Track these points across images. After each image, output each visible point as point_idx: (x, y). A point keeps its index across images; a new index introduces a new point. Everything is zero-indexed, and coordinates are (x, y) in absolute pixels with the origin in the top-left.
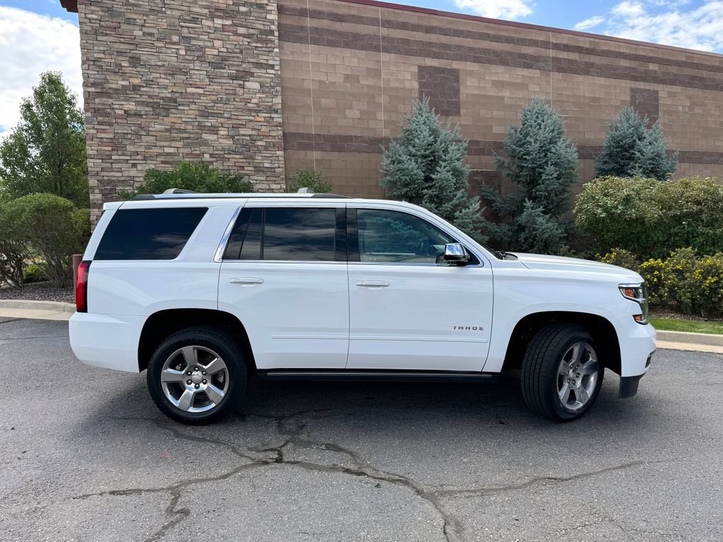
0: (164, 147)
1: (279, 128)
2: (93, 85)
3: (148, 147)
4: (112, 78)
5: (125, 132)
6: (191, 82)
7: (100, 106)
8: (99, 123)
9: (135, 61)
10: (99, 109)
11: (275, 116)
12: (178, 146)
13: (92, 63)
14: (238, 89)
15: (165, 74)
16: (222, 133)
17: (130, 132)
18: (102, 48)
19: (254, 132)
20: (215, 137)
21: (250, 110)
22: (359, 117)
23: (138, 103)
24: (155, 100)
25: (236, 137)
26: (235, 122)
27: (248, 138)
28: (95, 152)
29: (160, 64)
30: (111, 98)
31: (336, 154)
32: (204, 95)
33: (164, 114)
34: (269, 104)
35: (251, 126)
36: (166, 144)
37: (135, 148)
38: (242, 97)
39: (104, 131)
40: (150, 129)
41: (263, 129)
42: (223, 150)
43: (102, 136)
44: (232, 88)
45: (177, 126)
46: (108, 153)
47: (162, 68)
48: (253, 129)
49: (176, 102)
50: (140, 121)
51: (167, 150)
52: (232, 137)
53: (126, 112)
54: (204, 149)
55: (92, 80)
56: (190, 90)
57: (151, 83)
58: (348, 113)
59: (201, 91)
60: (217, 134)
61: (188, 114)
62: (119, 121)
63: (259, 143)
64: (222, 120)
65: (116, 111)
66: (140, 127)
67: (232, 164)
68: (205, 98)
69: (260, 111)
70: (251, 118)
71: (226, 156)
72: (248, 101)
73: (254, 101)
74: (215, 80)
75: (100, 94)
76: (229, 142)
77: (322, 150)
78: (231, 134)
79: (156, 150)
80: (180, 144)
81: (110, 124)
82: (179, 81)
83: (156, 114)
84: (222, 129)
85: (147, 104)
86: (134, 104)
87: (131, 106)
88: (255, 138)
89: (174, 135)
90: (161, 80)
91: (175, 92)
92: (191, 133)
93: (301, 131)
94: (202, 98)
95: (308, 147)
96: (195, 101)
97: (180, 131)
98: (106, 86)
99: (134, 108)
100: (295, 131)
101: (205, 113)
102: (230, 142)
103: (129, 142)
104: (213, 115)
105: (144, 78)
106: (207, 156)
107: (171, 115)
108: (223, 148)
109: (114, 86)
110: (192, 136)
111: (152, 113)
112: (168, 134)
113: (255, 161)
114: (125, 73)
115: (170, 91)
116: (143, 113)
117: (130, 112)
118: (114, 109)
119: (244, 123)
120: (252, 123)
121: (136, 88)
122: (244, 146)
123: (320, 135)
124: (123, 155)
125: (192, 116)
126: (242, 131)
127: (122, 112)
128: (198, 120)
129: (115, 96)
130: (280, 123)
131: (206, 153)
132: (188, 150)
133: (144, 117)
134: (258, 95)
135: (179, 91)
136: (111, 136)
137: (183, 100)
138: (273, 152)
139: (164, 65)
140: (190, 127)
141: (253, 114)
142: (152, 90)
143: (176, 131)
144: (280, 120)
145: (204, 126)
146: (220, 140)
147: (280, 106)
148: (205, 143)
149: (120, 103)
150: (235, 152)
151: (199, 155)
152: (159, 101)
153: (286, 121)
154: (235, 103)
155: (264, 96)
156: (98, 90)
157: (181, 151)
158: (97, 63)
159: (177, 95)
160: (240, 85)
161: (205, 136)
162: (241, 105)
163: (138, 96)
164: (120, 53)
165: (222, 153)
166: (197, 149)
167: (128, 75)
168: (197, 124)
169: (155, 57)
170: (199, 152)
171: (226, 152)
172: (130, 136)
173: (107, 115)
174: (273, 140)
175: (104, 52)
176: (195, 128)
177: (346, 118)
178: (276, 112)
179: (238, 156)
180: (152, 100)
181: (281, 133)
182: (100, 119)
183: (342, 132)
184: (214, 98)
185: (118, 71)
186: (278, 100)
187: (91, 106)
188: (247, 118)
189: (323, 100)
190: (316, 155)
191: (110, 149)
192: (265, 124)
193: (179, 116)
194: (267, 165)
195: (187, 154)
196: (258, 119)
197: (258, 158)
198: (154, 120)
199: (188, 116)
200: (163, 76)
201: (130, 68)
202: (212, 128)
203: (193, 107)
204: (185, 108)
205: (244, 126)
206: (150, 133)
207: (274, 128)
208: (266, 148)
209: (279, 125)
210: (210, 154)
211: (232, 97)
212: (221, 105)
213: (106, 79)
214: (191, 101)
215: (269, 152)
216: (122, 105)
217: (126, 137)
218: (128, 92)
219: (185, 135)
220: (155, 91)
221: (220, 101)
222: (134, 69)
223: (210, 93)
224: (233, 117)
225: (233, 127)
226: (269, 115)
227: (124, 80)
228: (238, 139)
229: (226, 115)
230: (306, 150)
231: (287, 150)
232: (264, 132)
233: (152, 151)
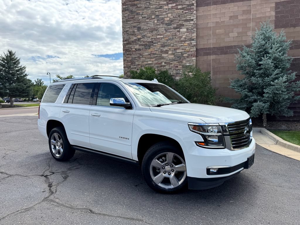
0: (148, 61)
1: (194, 47)
2: (126, 41)
3: (143, 62)
4: (132, 37)
5: (135, 57)
6: (158, 34)
7: (127, 48)
8: (127, 55)
9: (139, 29)
11: (193, 42)
13: (125, 33)
14: (177, 33)
16: (169, 53)
17: (137, 57)
18: (129, 26)
19: (183, 51)
20: (167, 55)
21: (182, 41)
22: (237, 35)
23: (140, 45)
24: (145, 43)
26: (175, 47)
27: (180, 54)
28: (126, 65)
29: (147, 28)
30: (131, 44)
31: (223, 55)
32: (163, 38)
33: (148, 48)
34: (190, 37)
35: (181, 48)
36: (149, 60)
37: (138, 63)
38: (178, 36)
39: (128, 57)
41: (187, 48)
42: (170, 60)
43: (128, 59)
44: (174, 33)
45: (153, 52)
46: (130, 65)
47: (148, 30)
48: (182, 49)
49: (153, 42)
50: (140, 52)
51: (149, 62)
52: (174, 54)
53: (136, 49)
54: (162, 60)
55: (125, 39)
56: (158, 37)
57: (144, 36)
58: (231, 35)
59: (162, 36)
60: (168, 53)
61: (157, 47)
62: (133, 53)
63: (185, 55)
64: (170, 47)
65: (133, 49)
66: (140, 55)
67: (173, 66)
69: (186, 41)
70: (182, 45)
71: (171, 62)
72: (181, 37)
73: (184, 37)
74: (168, 31)
75: (128, 44)
76: (172, 56)
77: (216, 54)
78: (173, 53)
79: (145, 63)
80: (154, 59)
81: (131, 55)
82: (154, 34)
83: (146, 49)
84: (170, 51)
85: (142, 45)
87: (137, 47)
88: (183, 53)
89: (152, 56)
90: (148, 35)
91: (153, 39)
93: (205, 47)
94: (162, 39)
96: (160, 41)
97: (154, 54)
98: (130, 40)
99: (138, 47)
100: (203, 47)
101: (163, 46)
102: (173, 56)
103: (136, 60)
104: (166, 46)
105: (142, 35)
106: (163, 63)
107: (151, 48)
108: (170, 59)
109: (132, 40)
110: (158, 56)
111: (144, 48)
112: (149, 56)
113: (183, 63)
114: (136, 34)
115: (151, 38)
116: (141, 49)
118: (132, 49)
119: (179, 47)
120: (182, 47)
121: (139, 39)
122: (178, 57)
123: (215, 48)
124: (134, 66)
125: (158, 48)
126: (178, 51)
127: (134, 49)
129: (132, 44)
130: (195, 45)
131: (163, 62)
132: (156, 62)
133: (142, 50)
134: (185, 34)
135: (154, 38)
136: (131, 59)
137: (155, 41)
138: (191, 58)
139: (149, 29)
140: (158, 52)
141: (183, 43)
142: (144, 39)
143: (152, 54)
144: (195, 43)
145: (163, 51)
146: (169, 56)
147: (195, 37)
148: (163, 58)
149: (134, 46)
150: (174, 60)
152: (147, 43)
153: (199, 43)
154: (175, 39)
155: (188, 34)
156: (127, 42)
157: (154, 62)
158: (127, 32)
159: (153, 40)
160: (178, 31)
161: (163, 55)
162: (178, 40)
163: (140, 42)
164: (134, 27)
165: (169, 61)
166: (160, 61)
167: (137, 35)
168: (160, 50)
169: (146, 26)
170: (160, 62)
171: (171, 61)
172: (137, 58)
173: (130, 51)
174: (191, 53)
175: (129, 28)
176: (159, 52)
177: (230, 37)
178: (193, 40)
179: (175, 62)
180: (144, 43)
181: (195, 49)
182: (128, 53)
183: (227, 45)
184: (167, 38)
185: (134, 34)
186: (195, 34)
187: (125, 48)
188: (180, 45)
189: (217, 31)
190: (212, 57)
191: (130, 64)
192: (188, 46)
193: (154, 48)
194: (188, 64)
195: (156, 63)
196: (185, 44)
197: (184, 62)
198: (145, 51)
200: (148, 33)
201: (138, 32)
202: (166, 51)
203: (159, 43)
204: (156, 44)
205: (179, 48)
206: (143, 56)
207: (192, 48)
208: (188, 57)
209: (194, 46)
210: (165, 62)
211: (174, 37)
212: (170, 41)
213: (130, 38)
214: (158, 41)
215: (189, 58)
216: (135, 47)
217: (135, 59)
218: (136, 41)
219: (156, 56)
220: (146, 39)
221: (170, 39)
222: (139, 32)
223: (166, 37)
224: (174, 45)
225: (174, 50)
226: (190, 42)
227: (135, 37)
228: (176, 55)
229: (172, 45)
230: (208, 55)
231: (198, 56)
232: (187, 50)
233: (144, 63)
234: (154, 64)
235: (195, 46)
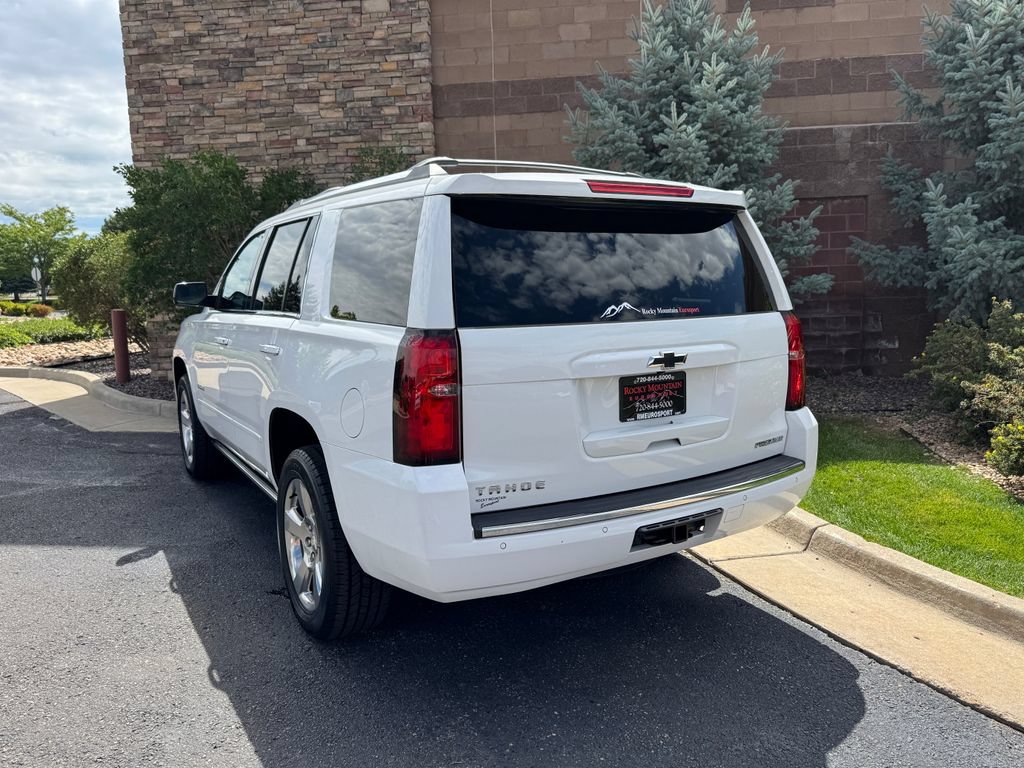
0: (237, 133)
1: (424, 79)
2: (136, 43)
3: (214, 136)
4: (161, 28)
5: (181, 114)
6: (274, 17)
7: (146, 77)
8: (147, 105)
10: (144, 82)
11: (415, 56)
12: (257, 130)
13: (133, 9)
14: (351, 17)
15: (235, 9)
16: (325, 99)
17: (188, 113)
19: (379, 92)
20: (314, 108)
21: (372, 53)
22: (588, 36)
23: (198, 65)
24: (222, 56)
25: (349, 105)
26: (346, 77)
27: (369, 104)
28: (142, 151)
30: (159, 61)
31: (539, 116)
32: (296, 36)
33: (235, 77)
34: (406, 35)
35: (372, 82)
36: (239, 128)
37: (195, 139)
38: (358, 30)
39: (152, 116)
40: (216, 105)
41: (396, 83)
42: (328, 129)
43: (151, 123)
44: (340, 17)
45: (255, 96)
46: (159, 151)
48: (377, 87)
49: (252, 54)
50: (201, 93)
51: (242, 138)
52: (342, 105)
53: (181, 81)
54: (296, 130)
55: (133, 37)
56: (275, 30)
57: (214, 27)
58: (565, 32)
59: (290, 30)
60: (318, 102)
61: (271, 73)
62: (172, 97)
63: (387, 111)
64: (326, 76)
65: (168, 81)
66: (202, 104)
67: (341, 154)
68: (298, 41)
69: (388, 52)
70: (374, 66)
71: (331, 139)
72: (367, 36)
73: (379, 34)
74: (314, 7)
75: (151, 56)
76: (337, 115)
77: (510, 111)
78: (339, 99)
79: (225, 140)
80: (260, 126)
81: (161, 104)
82: (255, 18)
83: (224, 80)
84: (326, 92)
85: (210, 65)
86: (192, 66)
87: (188, 71)
88: (380, 102)
89: (252, 112)
90: (230, 21)
91: (251, 38)
92: (276, 106)
93: (470, 80)
94: (292, 42)
95: (481, 110)
96: (282, 48)
97: (260, 103)
98: (155, 42)
99: (192, 73)
100: (458, 82)
101: (297, 70)
102: (339, 114)
103: (187, 129)
104: (312, 69)
105: (205, 22)
106: (301, 142)
107: (245, 79)
108: (326, 126)
109: (163, 41)
110: (278, 110)
111: (217, 78)
112: (241, 111)
114: (178, 17)
115: (244, 36)
116: (204, 79)
117: (188, 81)
118: (164, 79)
119: (361, 77)
120: (375, 75)
121: (193, 40)
122: (362, 119)
123: (506, 83)
124: (179, 152)
125: (277, 77)
126: (359, 93)
127: (175, 83)
128: (288, 81)
129: (165, 57)
130: (424, 69)
131: (300, 138)
132: (273, 136)
133: (207, 86)
134: (386, 23)
135: (257, 35)
136: (161, 123)
137: (262, 50)
138: (412, 125)
140: (274, 95)
141: (377, 59)
142: (216, 39)
143: (253, 104)
144: (426, 63)
145: (297, 91)
146: (323, 113)
147: (425, 37)
148: (299, 121)
149: (173, 67)
150: (347, 132)
151: (289, 141)
152: (227, 56)
153: (442, 63)
154: (346, 43)
155: (397, 22)
156: (142, 51)
157: (262, 137)
158: (141, 8)
159: (255, 42)
160: (353, 8)
161: (298, 108)
162: (356, 45)
163: (198, 53)
165: (326, 134)
166: (287, 132)
167: (182, 19)
168: (285, 88)
170: (289, 137)
171: (332, 133)
172: (187, 120)
173: (156, 90)
174: (413, 103)
176: (282, 96)
177: (561, 42)
178: (418, 48)
179: (351, 139)
180: (216, 57)
181: (427, 87)
182: (147, 97)
183: (552, 73)
184: (312, 39)
185: (169, 16)
186: (422, 26)
187: (134, 78)
188: (366, 67)
189: (513, 15)
190: (498, 123)
191: (160, 143)
192: (398, 74)
193: (257, 78)
195: (272, 142)
196: (386, 66)
197: (387, 138)
198: (221, 90)
199: (272, 77)
200: (232, 13)
201: (185, 8)
202: (309, 94)
203: (279, 59)
204: (267, 63)
205: (360, 82)
206: (216, 112)
207: (413, 80)
208: (400, 119)
209: (424, 72)
210: (308, 140)
211: (341, 32)
212: (323, 50)
213: (152, 31)
214: (276, 49)
215: (405, 125)
216: (175, 70)
217: (182, 122)
218: (183, 48)
219: (268, 110)
220: (222, 40)
221: (323, 43)
222: (190, 8)
223: (306, 31)
224: (343, 68)
225: (343, 87)
226: (405, 57)
227: (176, 29)
228: (352, 108)
229: (332, 67)
230: (478, 115)
231: (442, 118)
232: (396, 89)
233: (219, 141)
234: (262, 145)
235: (425, 75)
